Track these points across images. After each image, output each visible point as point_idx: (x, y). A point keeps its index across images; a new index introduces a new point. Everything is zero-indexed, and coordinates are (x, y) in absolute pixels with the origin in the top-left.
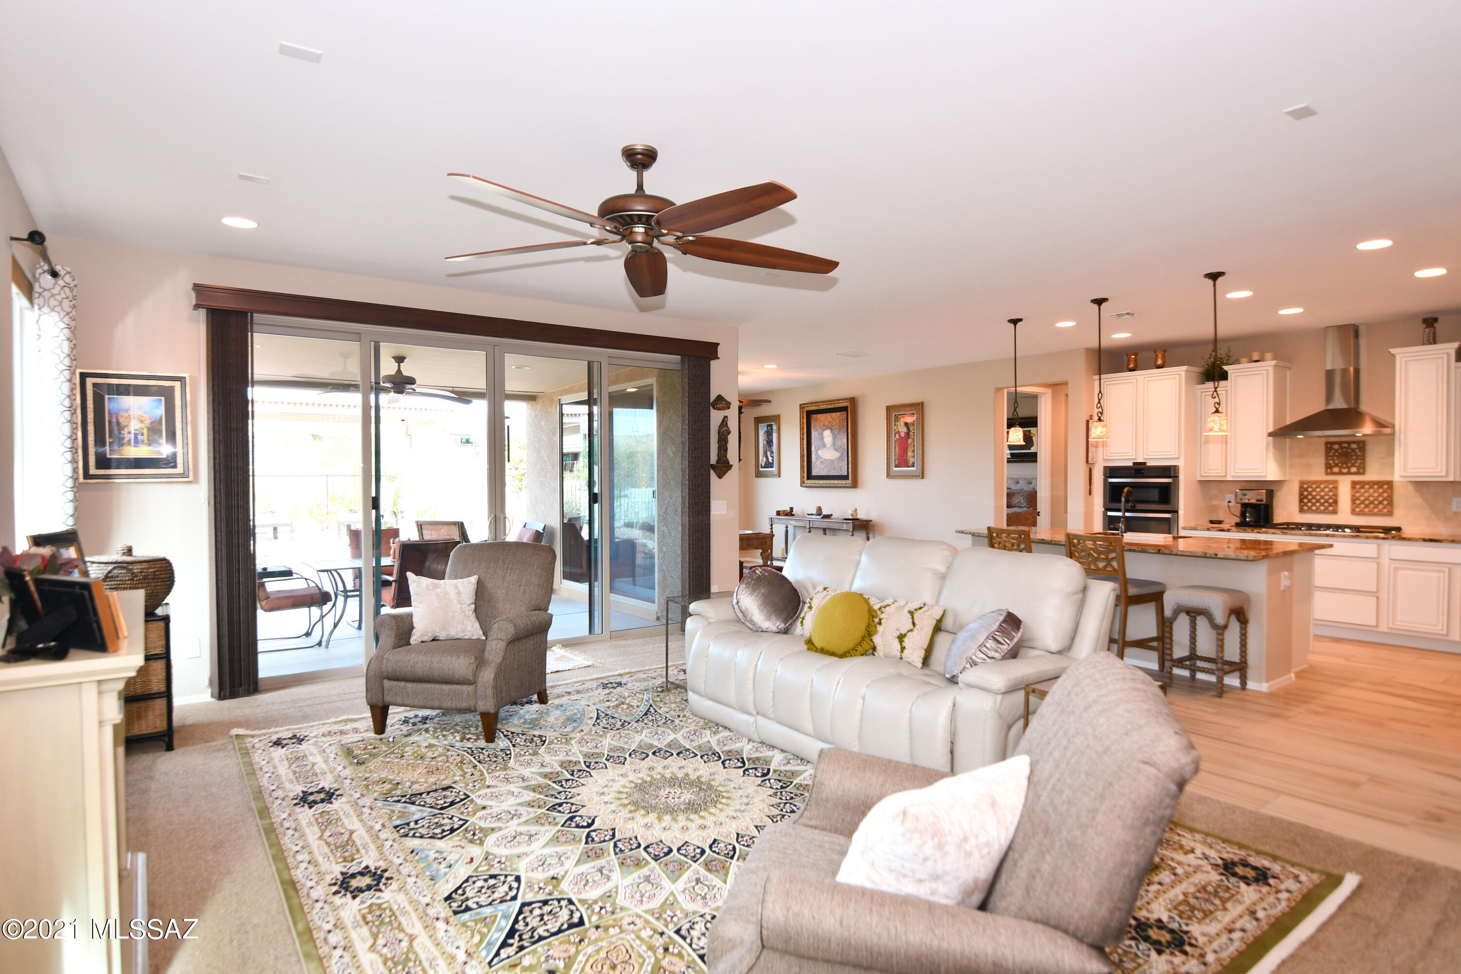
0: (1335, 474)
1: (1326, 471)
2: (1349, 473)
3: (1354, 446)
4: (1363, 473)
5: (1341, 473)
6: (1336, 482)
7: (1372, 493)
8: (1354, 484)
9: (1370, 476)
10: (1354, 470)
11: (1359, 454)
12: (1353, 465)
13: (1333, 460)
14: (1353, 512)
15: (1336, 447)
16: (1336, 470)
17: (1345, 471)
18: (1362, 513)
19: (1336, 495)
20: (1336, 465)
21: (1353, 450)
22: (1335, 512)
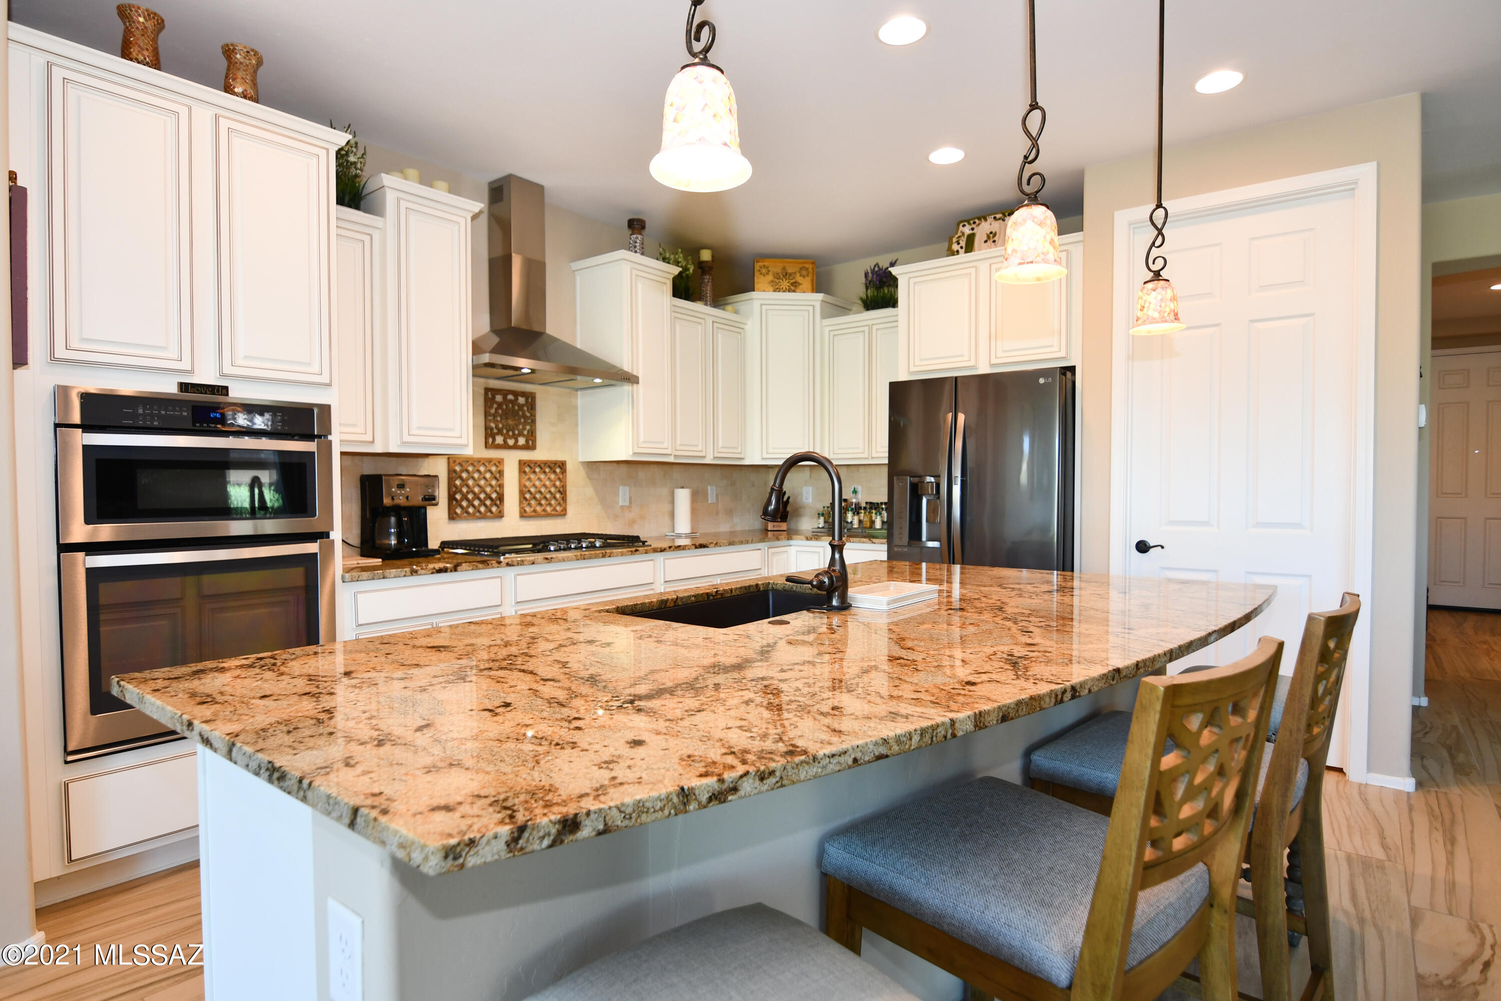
0: (498, 447)
1: (486, 443)
2: (516, 447)
3: (521, 400)
4: (533, 448)
5: (505, 446)
6: (500, 462)
7: (541, 481)
8: (522, 464)
9: (540, 454)
10: (522, 441)
11: (528, 414)
12: (521, 434)
13: (496, 422)
14: (523, 515)
15: (499, 398)
16: (499, 440)
17: (511, 442)
18: (535, 515)
19: (501, 486)
20: (500, 432)
21: (521, 407)
22: (500, 515)
